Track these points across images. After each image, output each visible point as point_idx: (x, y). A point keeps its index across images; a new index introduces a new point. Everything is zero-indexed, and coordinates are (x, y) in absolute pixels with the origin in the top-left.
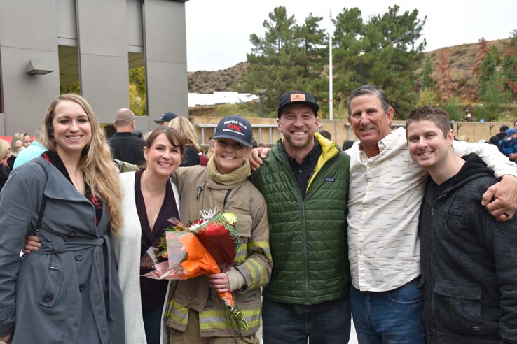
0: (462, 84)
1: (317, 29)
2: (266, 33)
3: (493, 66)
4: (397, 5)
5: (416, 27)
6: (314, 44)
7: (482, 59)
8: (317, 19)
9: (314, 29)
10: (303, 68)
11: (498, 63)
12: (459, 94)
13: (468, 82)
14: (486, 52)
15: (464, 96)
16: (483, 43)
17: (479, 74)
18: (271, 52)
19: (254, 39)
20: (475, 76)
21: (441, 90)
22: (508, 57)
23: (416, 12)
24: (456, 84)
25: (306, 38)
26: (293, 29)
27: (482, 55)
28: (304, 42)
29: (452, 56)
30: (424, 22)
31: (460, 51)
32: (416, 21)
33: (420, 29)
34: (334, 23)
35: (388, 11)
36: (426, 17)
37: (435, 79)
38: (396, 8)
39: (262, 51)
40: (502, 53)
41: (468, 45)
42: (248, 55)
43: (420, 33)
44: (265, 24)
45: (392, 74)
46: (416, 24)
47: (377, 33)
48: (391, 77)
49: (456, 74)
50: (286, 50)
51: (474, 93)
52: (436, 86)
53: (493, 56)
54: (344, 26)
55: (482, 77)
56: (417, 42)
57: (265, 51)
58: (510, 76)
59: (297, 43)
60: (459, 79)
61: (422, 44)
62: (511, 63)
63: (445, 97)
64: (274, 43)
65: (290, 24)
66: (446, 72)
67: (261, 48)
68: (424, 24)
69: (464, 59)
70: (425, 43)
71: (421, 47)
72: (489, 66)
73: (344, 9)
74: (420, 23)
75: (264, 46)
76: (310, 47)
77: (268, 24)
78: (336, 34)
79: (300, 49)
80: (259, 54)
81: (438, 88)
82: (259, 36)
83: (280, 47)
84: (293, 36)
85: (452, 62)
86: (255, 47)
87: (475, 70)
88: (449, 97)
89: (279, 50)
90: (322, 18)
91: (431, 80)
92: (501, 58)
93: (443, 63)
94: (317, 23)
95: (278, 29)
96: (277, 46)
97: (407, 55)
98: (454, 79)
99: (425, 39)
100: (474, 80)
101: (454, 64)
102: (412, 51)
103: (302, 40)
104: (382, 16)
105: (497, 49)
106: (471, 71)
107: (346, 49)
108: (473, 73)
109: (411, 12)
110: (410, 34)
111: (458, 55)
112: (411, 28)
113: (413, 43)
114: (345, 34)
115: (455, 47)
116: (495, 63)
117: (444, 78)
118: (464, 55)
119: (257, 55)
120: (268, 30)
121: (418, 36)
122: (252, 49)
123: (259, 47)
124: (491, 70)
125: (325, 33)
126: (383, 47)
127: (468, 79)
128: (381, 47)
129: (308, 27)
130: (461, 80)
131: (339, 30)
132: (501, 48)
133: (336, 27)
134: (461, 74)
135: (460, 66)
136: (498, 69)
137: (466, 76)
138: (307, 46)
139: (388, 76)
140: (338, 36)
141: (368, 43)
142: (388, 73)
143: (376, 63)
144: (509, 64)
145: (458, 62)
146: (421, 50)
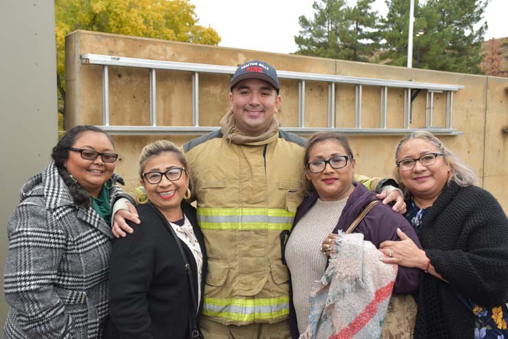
1: (369, 11)
2: (315, 15)
5: (477, 10)
6: (365, 26)
9: (366, 12)
10: (352, 51)
18: (320, 35)
19: (304, 21)
25: (357, 20)
26: (344, 11)
28: (355, 25)
29: (499, 47)
30: (486, 4)
31: (507, 43)
32: (477, 3)
33: (481, 11)
34: (388, 5)
37: (482, 70)
39: (310, 34)
42: (296, 37)
43: (481, 16)
44: (315, 6)
45: (448, 59)
46: (476, 6)
47: (434, 15)
48: (447, 63)
49: (505, 65)
50: (336, 33)
54: (399, 7)
56: (476, 26)
57: (314, 34)
59: (347, 25)
61: (482, 28)
64: (323, 25)
65: (341, 5)
66: (495, 63)
67: (310, 30)
68: (486, 6)
70: (487, 27)
71: (481, 32)
74: (482, 5)
75: (312, 28)
76: (361, 30)
77: (317, 6)
78: (389, 16)
79: (351, 32)
80: (308, 36)
82: (308, 18)
83: (330, 30)
84: (344, 18)
85: (499, 54)
86: (303, 30)
89: (328, 32)
91: (479, 71)
93: (493, 54)
94: (369, 4)
95: (328, 11)
96: (327, 29)
97: (465, 39)
98: (502, 70)
99: (486, 23)
101: (502, 55)
102: (470, 35)
103: (353, 23)
107: (400, 31)
110: (470, 17)
111: (505, 47)
112: (471, 11)
113: (471, 27)
114: (399, 15)
117: (493, 68)
119: (305, 37)
120: (317, 12)
121: (479, 19)
122: (300, 32)
123: (308, 29)
125: (377, 16)
126: (439, 31)
128: (437, 32)
129: (360, 9)
131: (393, 12)
133: (390, 9)
138: (358, 29)
139: (444, 61)
140: (391, 18)
142: (444, 59)
143: (433, 46)
145: (506, 54)
146: (481, 34)
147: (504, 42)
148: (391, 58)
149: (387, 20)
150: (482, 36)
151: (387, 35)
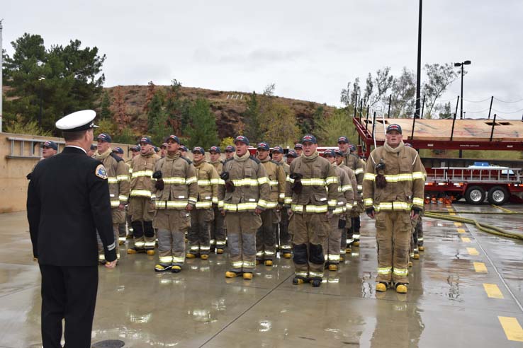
0: (135, 118)
3: (159, 106)
4: (79, 40)
5: (96, 63)
7: (151, 99)
11: (163, 104)
12: (132, 126)
13: (140, 117)
14: (153, 93)
15: (136, 128)
16: (152, 86)
17: (148, 111)
20: (145, 112)
21: (117, 121)
22: (170, 100)
23: (95, 50)
24: (130, 117)
27: (152, 96)
29: (126, 93)
30: (103, 60)
31: (133, 90)
32: (95, 57)
33: (99, 65)
34: (15, 46)
35: (70, 44)
36: (105, 55)
37: (112, 111)
38: (78, 43)
40: (166, 96)
41: (140, 87)
43: (100, 68)
46: (96, 60)
47: (59, 63)
49: (130, 109)
51: (144, 127)
52: (113, 118)
53: (159, 98)
54: (25, 51)
55: (150, 114)
56: (97, 77)
58: (171, 115)
60: (132, 113)
61: (100, 78)
62: (173, 105)
63: (121, 128)
66: (122, 107)
68: (103, 61)
69: (137, 98)
70: (104, 78)
71: (100, 81)
72: (157, 105)
73: (26, 34)
74: (100, 60)
78: (15, 56)
81: (115, 120)
85: (127, 99)
87: (145, 108)
88: (123, 128)
91: (108, 112)
92: (165, 100)
93: (120, 99)
97: (87, 86)
98: (128, 113)
99: (103, 75)
100: (144, 116)
101: (128, 101)
102: (91, 83)
104: (64, 47)
105: (162, 93)
106: (142, 108)
107: (27, 73)
108: (144, 110)
109: (91, 49)
110: (90, 68)
111: (132, 94)
112: (91, 62)
113: (93, 77)
114: (26, 58)
115: (130, 86)
116: (161, 103)
117: (120, 111)
118: (136, 95)
121: (98, 71)
124: (157, 109)
126: (65, 76)
127: (139, 114)
128: (63, 76)
130: (134, 114)
131: (20, 53)
132: (165, 92)
134: (134, 110)
135: (134, 103)
136: (163, 108)
137: (138, 111)
139: (69, 103)
140: (18, 59)
141: (50, 70)
143: (57, 89)
144: (171, 106)
145: (132, 100)
146: (100, 84)
147: (131, 89)
148: (19, 96)
149: (14, 60)
150: (101, 85)
151: (13, 75)
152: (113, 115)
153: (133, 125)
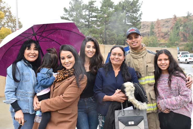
0: (166, 34)
1: (94, 6)
2: (70, 7)
5: (138, 6)
6: (93, 12)
7: (174, 24)
8: (94, 2)
11: (180, 26)
14: (176, 20)
15: (167, 39)
16: (175, 18)
17: (173, 30)
19: (66, 10)
20: (171, 31)
21: (157, 36)
22: (185, 23)
24: (163, 34)
25: (89, 10)
27: (175, 22)
29: (164, 23)
30: (142, 4)
32: (138, 4)
33: (140, 7)
34: (101, 3)
36: (142, 2)
40: (183, 21)
41: (171, 18)
42: (61, 17)
44: (70, 3)
49: (164, 30)
52: (155, 35)
56: (139, 13)
58: (185, 31)
60: (165, 32)
62: (186, 25)
65: (81, 3)
66: (159, 29)
67: (68, 14)
68: (141, 5)
69: (169, 24)
70: (142, 14)
71: (140, 15)
72: (177, 26)
74: (140, 5)
78: (101, 8)
85: (164, 25)
86: (65, 14)
87: (171, 28)
88: (160, 39)
90: (96, 1)
91: (153, 32)
92: (182, 23)
94: (94, 3)
95: (75, 5)
99: (142, 12)
101: (164, 26)
102: (136, 17)
105: (181, 20)
108: (171, 30)
110: (136, 9)
111: (166, 22)
112: (135, 6)
113: (137, 13)
114: (104, 8)
115: (166, 19)
117: (158, 31)
118: (169, 22)
119: (65, 17)
121: (139, 10)
122: (64, 15)
124: (178, 28)
127: (169, 32)
129: (90, 5)
130: (166, 32)
131: (102, 6)
134: (166, 30)
135: (167, 27)
136: (181, 28)
137: (168, 30)
138: (90, 14)
143: (117, 21)
144: (185, 26)
145: (166, 25)
146: (140, 17)
147: (166, 20)
149: (100, 10)
152: (155, 33)
153: (165, 38)
